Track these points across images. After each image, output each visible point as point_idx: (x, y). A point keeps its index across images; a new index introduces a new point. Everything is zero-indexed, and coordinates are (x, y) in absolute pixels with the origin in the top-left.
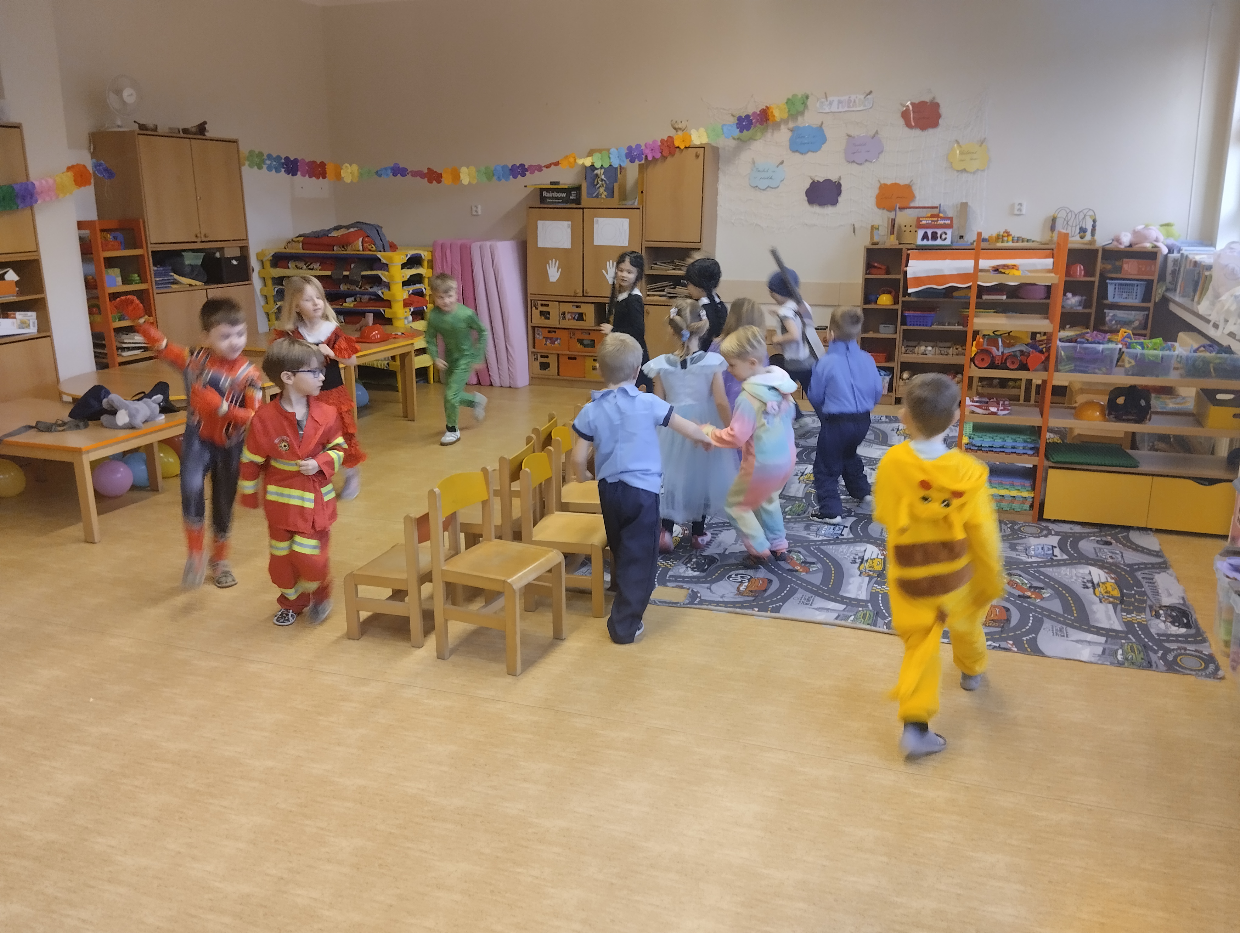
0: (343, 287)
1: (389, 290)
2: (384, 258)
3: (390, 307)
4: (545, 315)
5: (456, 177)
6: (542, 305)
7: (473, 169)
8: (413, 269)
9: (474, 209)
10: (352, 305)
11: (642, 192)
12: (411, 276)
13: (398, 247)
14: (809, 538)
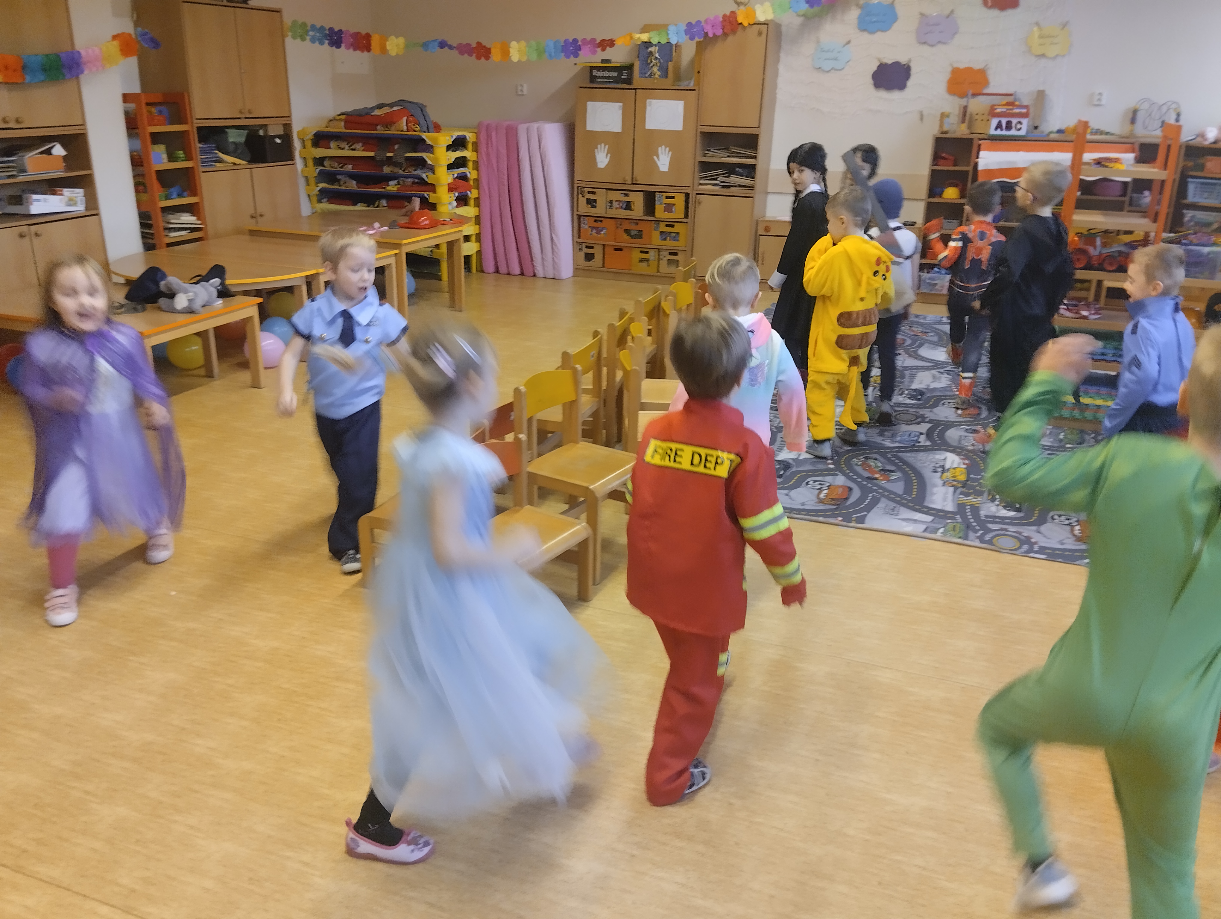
0: (387, 170)
1: (434, 174)
2: (430, 139)
3: (434, 191)
4: (592, 203)
5: (506, 53)
6: (589, 192)
7: (523, 43)
8: (457, 152)
9: (520, 88)
10: (395, 189)
11: (699, 72)
12: (456, 159)
13: (442, 128)
14: (884, 445)
